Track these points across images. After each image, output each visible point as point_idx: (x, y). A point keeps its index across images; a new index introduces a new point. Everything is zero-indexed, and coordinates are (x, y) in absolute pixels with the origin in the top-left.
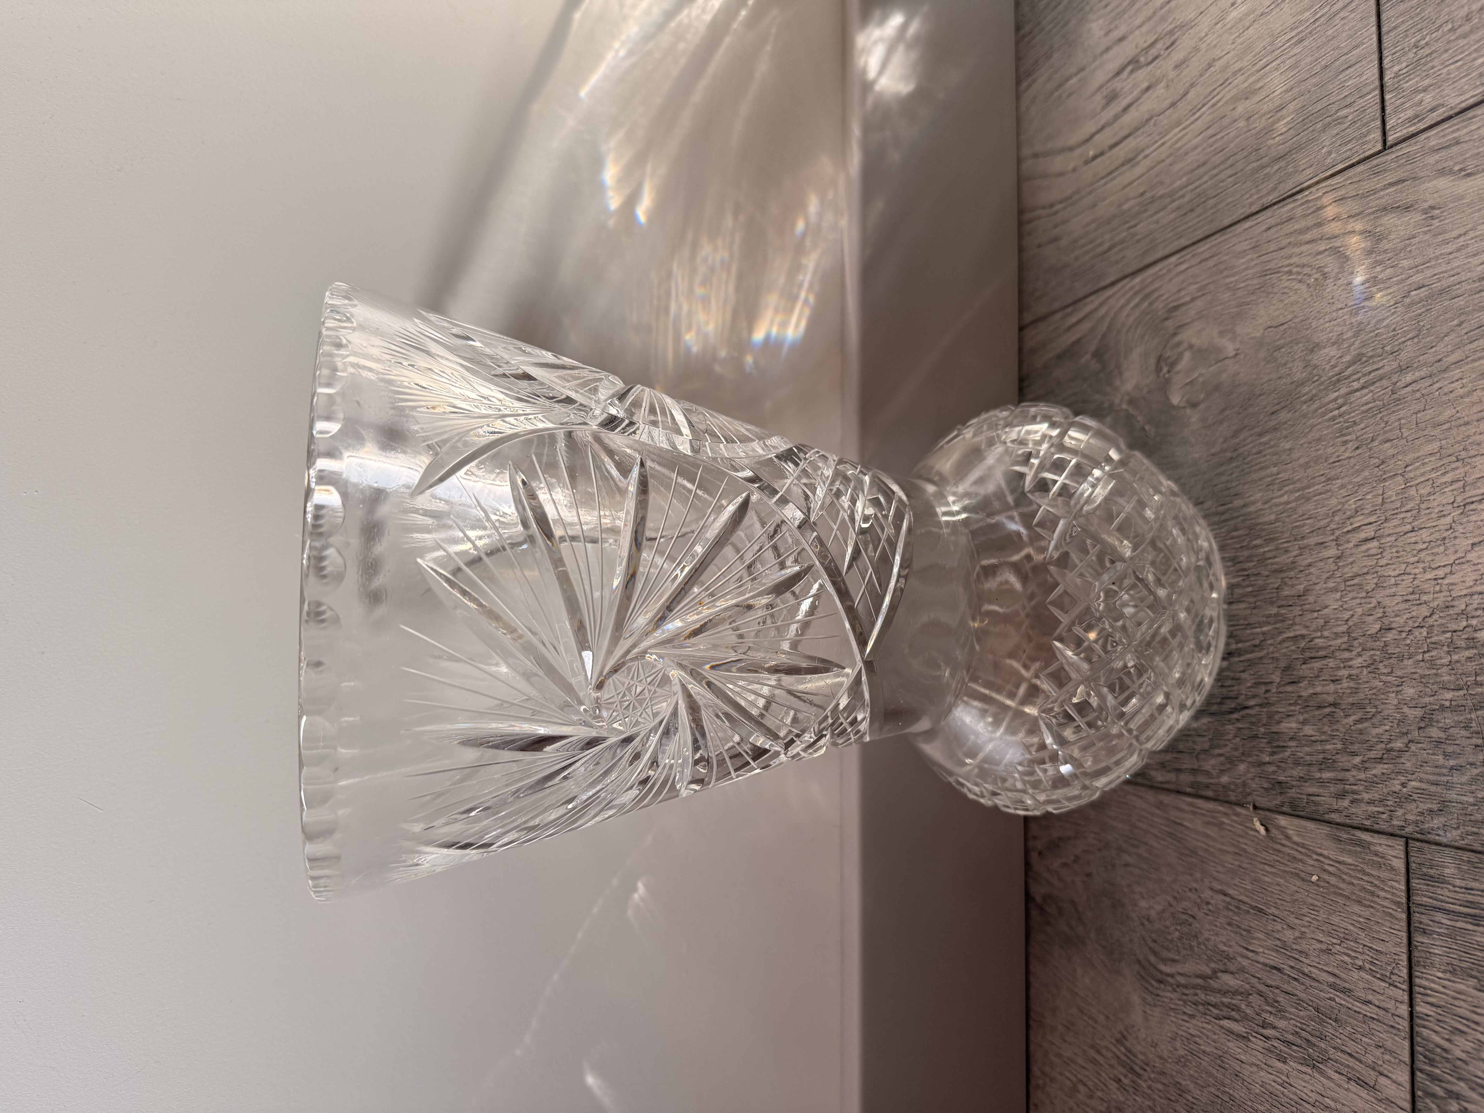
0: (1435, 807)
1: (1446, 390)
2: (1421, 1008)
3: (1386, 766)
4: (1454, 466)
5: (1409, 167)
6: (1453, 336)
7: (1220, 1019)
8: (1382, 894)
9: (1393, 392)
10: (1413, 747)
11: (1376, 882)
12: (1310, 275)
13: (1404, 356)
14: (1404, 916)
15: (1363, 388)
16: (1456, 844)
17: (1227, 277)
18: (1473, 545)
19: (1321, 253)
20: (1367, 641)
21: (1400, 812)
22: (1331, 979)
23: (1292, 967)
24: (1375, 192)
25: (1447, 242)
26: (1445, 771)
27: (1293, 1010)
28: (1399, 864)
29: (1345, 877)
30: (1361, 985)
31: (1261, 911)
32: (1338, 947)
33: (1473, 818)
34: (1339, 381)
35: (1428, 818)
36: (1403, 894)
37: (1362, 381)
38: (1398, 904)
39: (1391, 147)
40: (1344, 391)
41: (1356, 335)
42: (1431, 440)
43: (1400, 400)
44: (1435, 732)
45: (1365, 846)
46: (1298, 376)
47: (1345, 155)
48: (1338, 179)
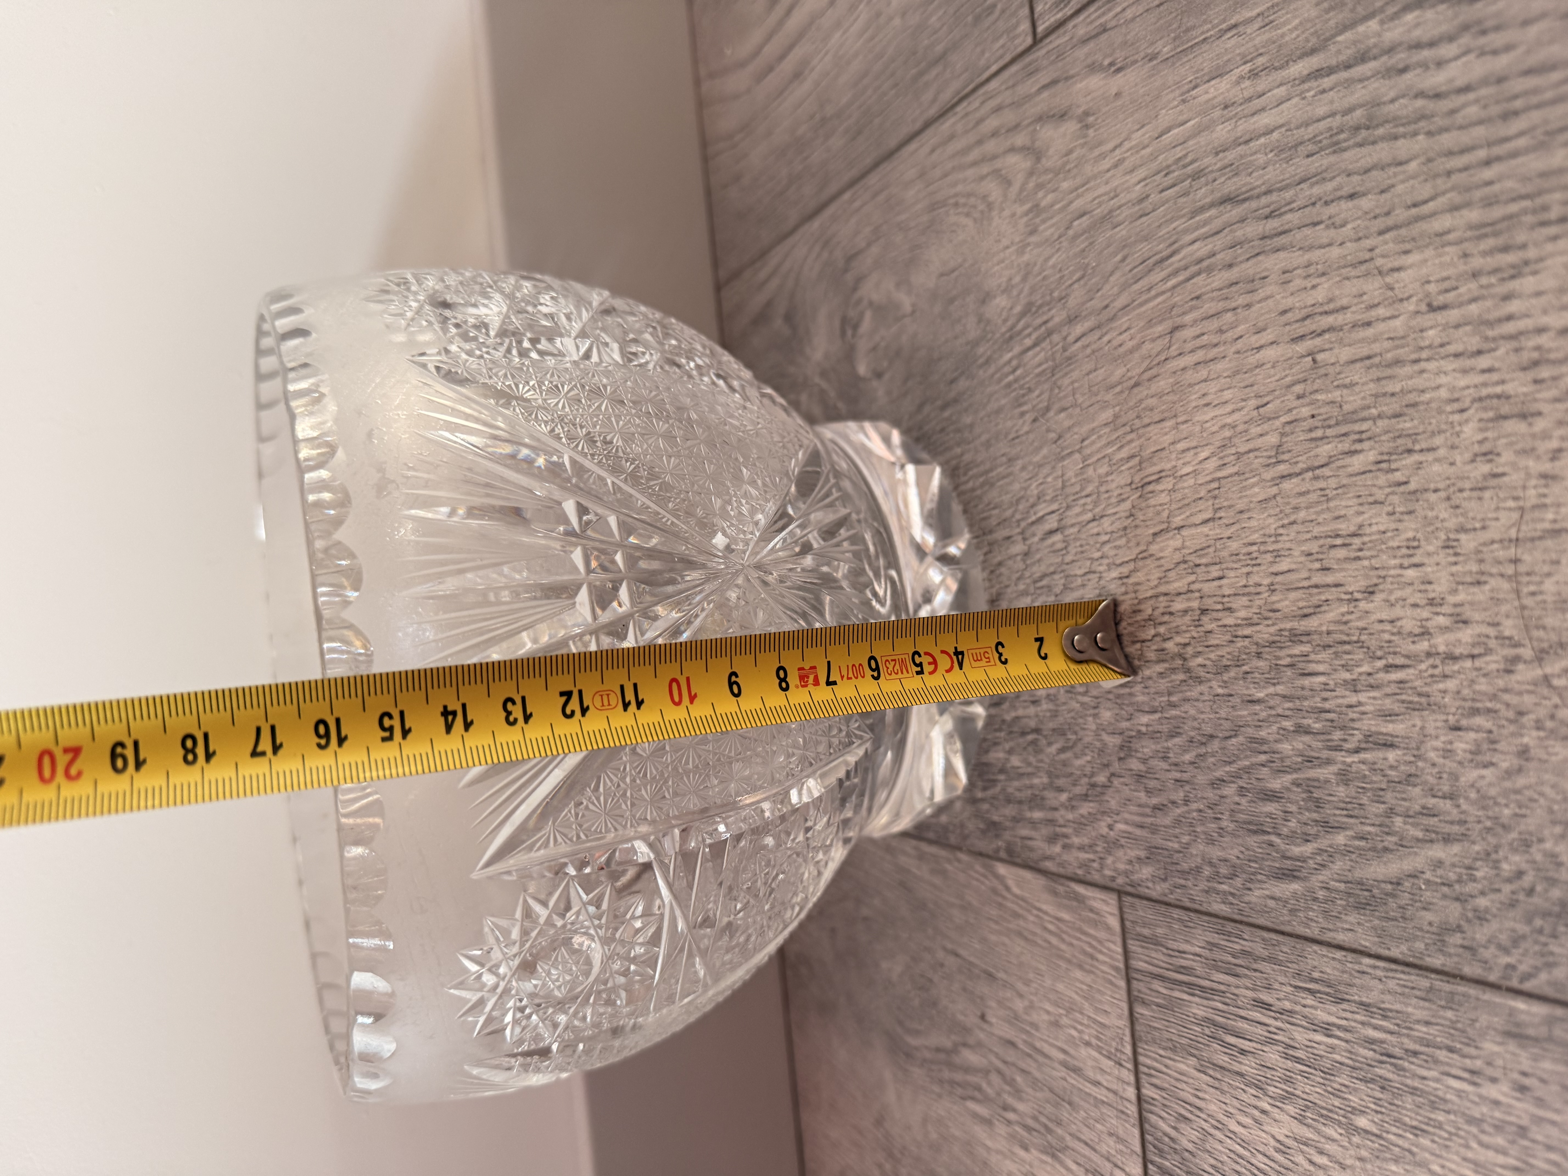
0: (1143, 854)
1: (1115, 343)
2: (1147, 1091)
3: (1092, 805)
4: (1129, 437)
5: (1060, 64)
6: (1117, 274)
7: (964, 1098)
8: (1101, 957)
9: (1064, 350)
10: (1116, 782)
11: (1094, 943)
12: (975, 207)
13: (1072, 302)
14: (1122, 984)
15: (1034, 346)
16: (1166, 899)
17: (898, 214)
18: (1155, 534)
19: (982, 178)
21: (1109, 860)
22: (1061, 1056)
23: (1025, 1041)
24: (1028, 98)
25: (1103, 156)
26: (1148, 810)
27: (1030, 1090)
28: (1114, 922)
29: (1064, 936)
30: (1090, 1063)
31: (990, 975)
32: (1065, 1019)
33: (1179, 868)
34: (1012, 337)
35: (1137, 866)
36: (1120, 958)
37: (1034, 336)
38: (1116, 969)
39: (1042, 39)
40: (1016, 350)
41: (1024, 279)
42: (1105, 405)
43: (1071, 358)
44: (1135, 765)
45: (1080, 899)
46: (973, 333)
47: (998, 53)
48: (993, 84)
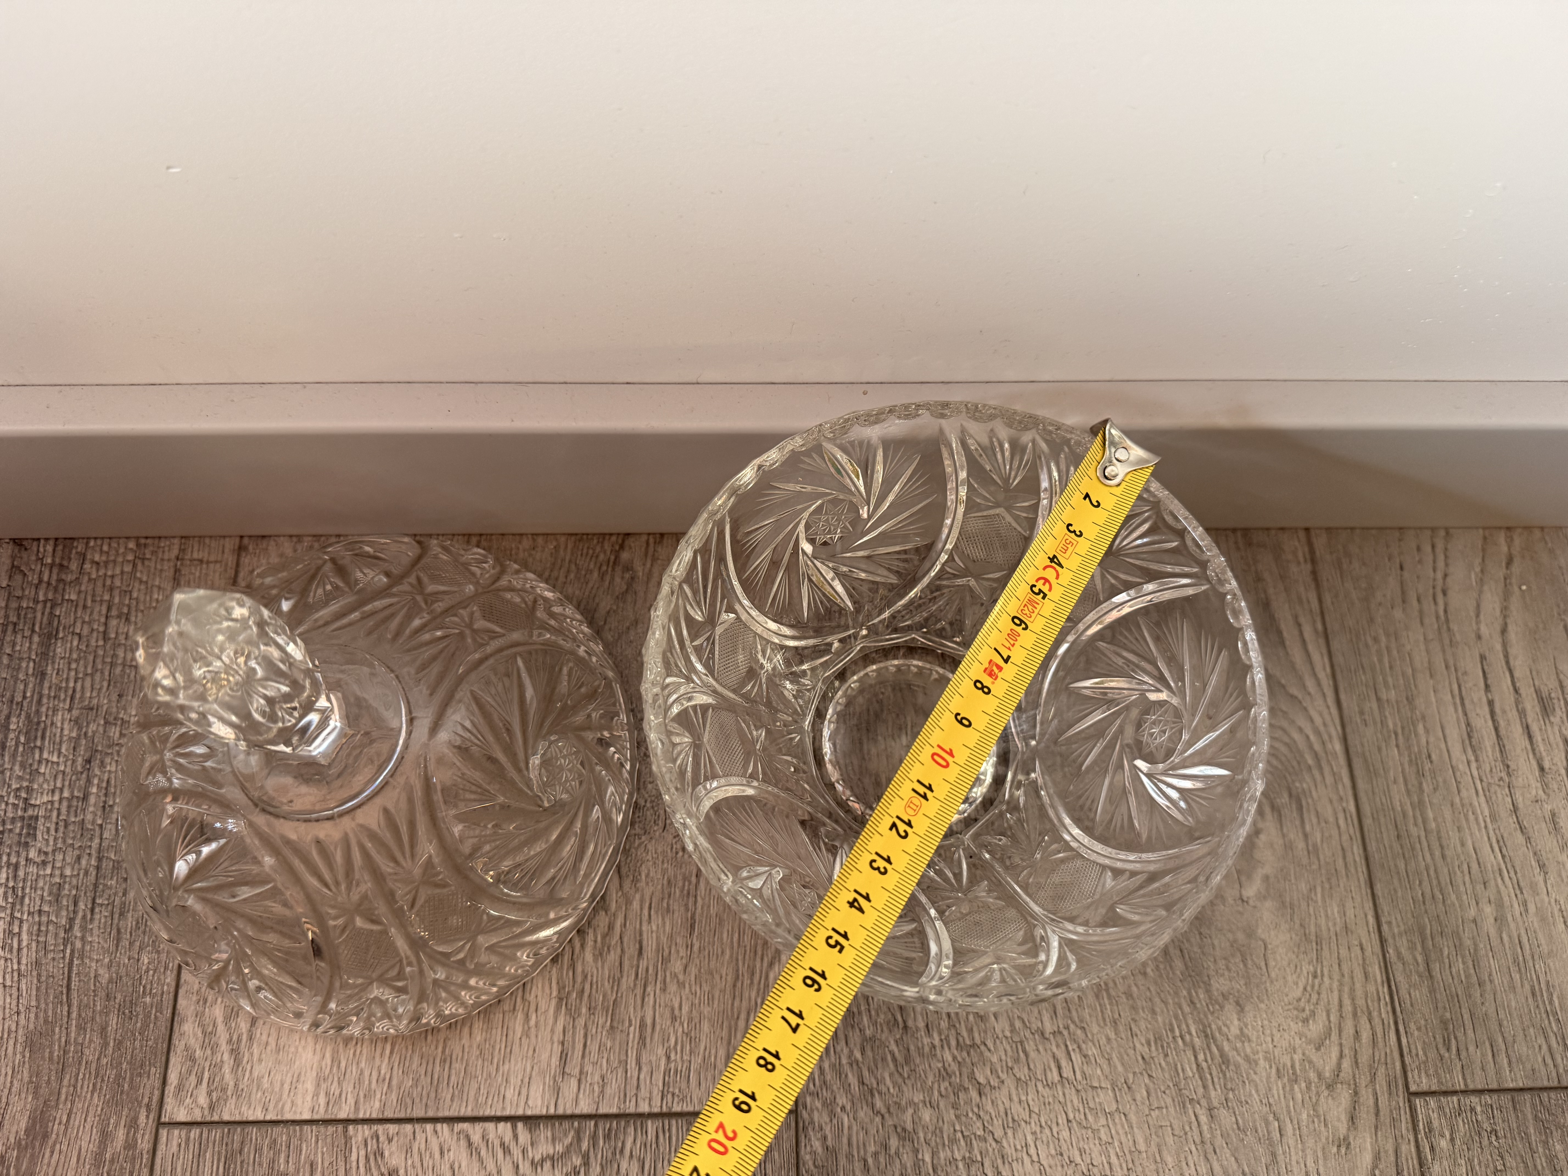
2: (650, 1126)
3: (857, 1088)
5: (1388, 1121)
9: (1191, 1101)
10: (878, 1119)
12: (1309, 1001)
13: (1223, 1112)
15: (1198, 1065)
17: (1322, 887)
19: (1328, 1016)
20: (967, 1068)
23: (647, 970)
24: (1373, 1081)
25: (1316, 1162)
26: (862, 1152)
30: (653, 1059)
31: (693, 928)
32: (680, 1030)
34: (1206, 1036)
35: (819, 1135)
37: (1204, 1065)
39: (1409, 1101)
40: (1197, 1042)
41: (1247, 1059)
42: (1147, 1140)
43: (1184, 1107)
44: (894, 1143)
47: (1413, 1047)
48: (1393, 1039)
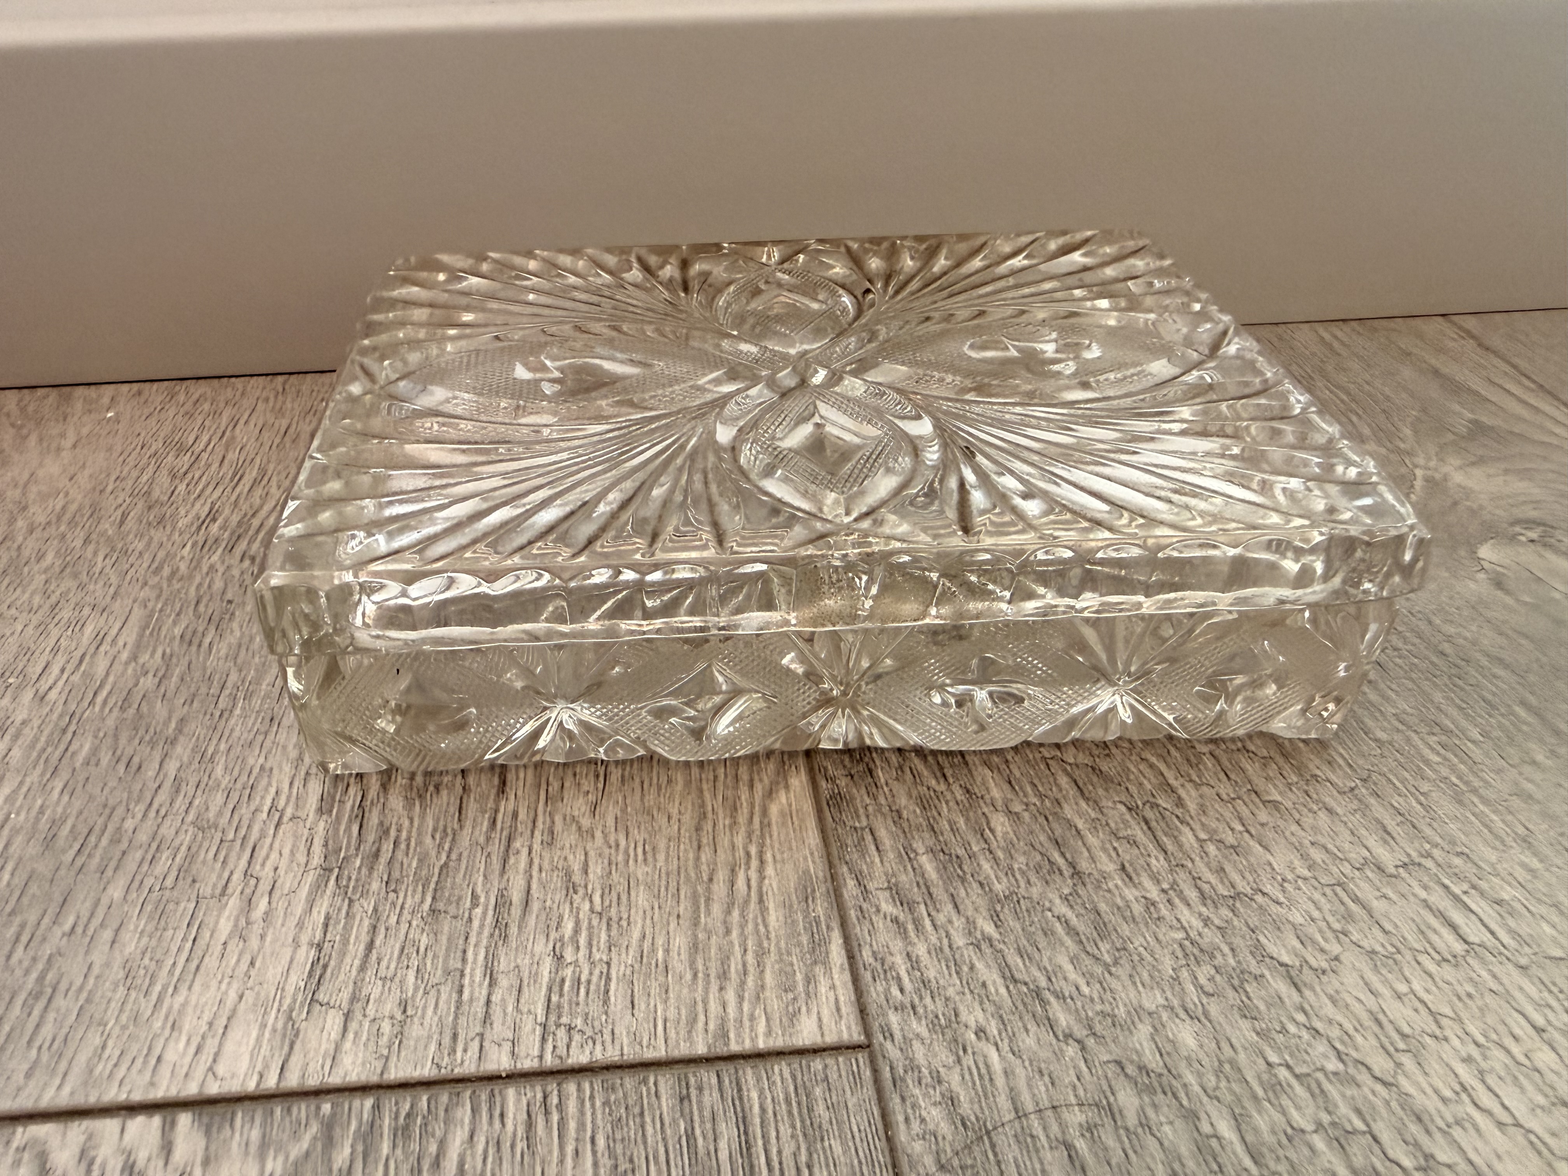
0: (965, 1110)
3: (1003, 991)
10: (1073, 1052)
11: (750, 983)
14: (701, 1049)
20: (1243, 937)
21: (918, 1027)
22: (515, 894)
27: (430, 820)
28: (808, 1032)
29: (736, 915)
30: (525, 963)
32: (587, 906)
35: (935, 1095)
36: (748, 1046)
38: (722, 1032)
44: (1127, 1100)
45: (818, 953)
